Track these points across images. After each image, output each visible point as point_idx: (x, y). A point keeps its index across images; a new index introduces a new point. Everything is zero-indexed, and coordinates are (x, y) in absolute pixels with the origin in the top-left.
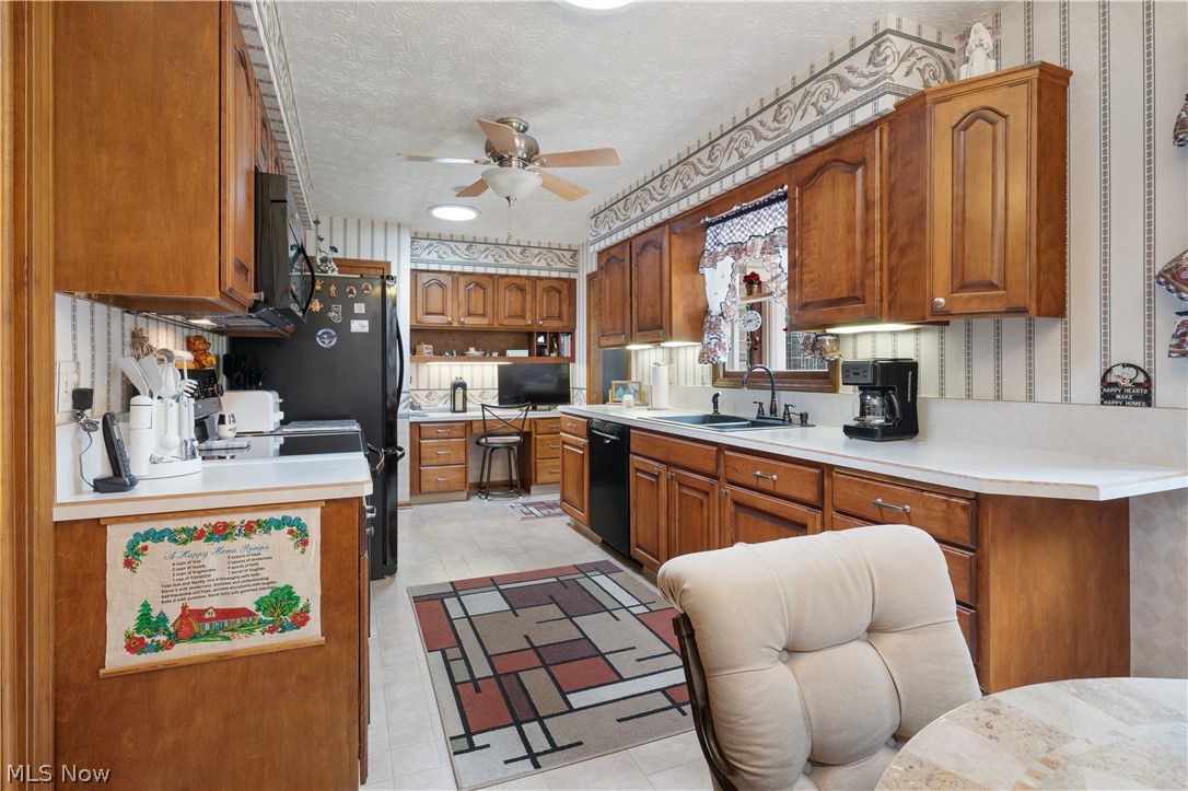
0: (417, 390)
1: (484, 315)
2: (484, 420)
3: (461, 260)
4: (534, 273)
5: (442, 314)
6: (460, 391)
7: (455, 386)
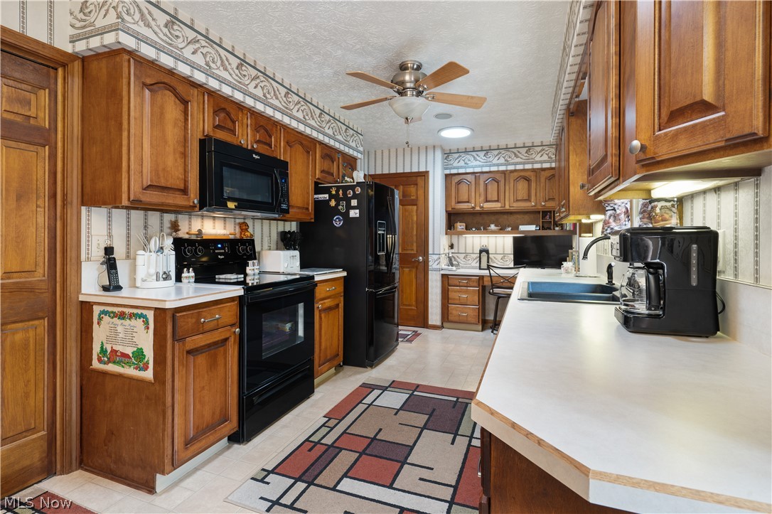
0: (458, 253)
1: (497, 201)
2: (491, 276)
3: (481, 164)
4: (537, 166)
5: (468, 202)
6: (484, 255)
7: (481, 252)
